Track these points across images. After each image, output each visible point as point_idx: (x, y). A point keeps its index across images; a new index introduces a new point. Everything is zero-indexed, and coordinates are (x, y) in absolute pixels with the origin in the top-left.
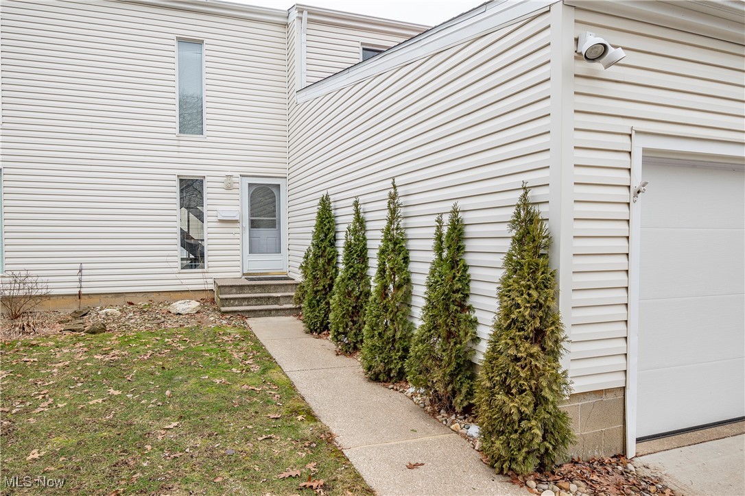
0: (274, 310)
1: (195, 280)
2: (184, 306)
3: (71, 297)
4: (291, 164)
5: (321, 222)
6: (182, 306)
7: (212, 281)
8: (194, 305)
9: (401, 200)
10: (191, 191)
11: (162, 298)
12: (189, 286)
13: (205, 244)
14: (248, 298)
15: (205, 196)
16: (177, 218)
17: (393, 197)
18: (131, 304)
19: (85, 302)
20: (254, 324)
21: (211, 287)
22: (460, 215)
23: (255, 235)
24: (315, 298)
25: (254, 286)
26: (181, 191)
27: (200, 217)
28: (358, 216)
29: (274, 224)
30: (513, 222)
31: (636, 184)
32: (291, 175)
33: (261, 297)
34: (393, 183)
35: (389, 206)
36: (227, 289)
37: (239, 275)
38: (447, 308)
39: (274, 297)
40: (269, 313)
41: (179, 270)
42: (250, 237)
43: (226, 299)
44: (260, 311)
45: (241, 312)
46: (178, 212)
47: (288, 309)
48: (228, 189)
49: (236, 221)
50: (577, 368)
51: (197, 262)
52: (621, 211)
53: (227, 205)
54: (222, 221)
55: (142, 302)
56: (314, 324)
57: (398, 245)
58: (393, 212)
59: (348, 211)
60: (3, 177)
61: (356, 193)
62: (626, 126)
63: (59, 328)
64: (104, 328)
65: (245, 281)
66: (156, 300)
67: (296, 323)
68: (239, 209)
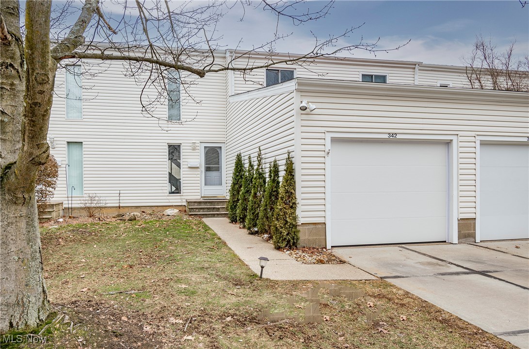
0: (216, 214)
1: (176, 200)
2: (171, 212)
3: (115, 208)
4: (228, 135)
5: (237, 167)
6: (169, 212)
7: (185, 200)
8: (176, 211)
9: (263, 156)
10: (174, 151)
11: (159, 209)
12: (173, 203)
13: (181, 181)
14: (203, 208)
15: (182, 154)
17: (259, 155)
18: (143, 212)
19: (122, 211)
20: (207, 221)
21: (185, 204)
22: (277, 162)
23: (208, 175)
24: (233, 204)
25: (207, 202)
27: (179, 165)
28: (250, 163)
29: (218, 169)
30: (286, 164)
31: (327, 151)
32: (228, 141)
33: (210, 208)
34: (259, 149)
35: (258, 159)
36: (192, 204)
37: (199, 197)
38: (270, 198)
39: (217, 208)
40: (213, 216)
41: (168, 194)
42: (205, 177)
43: (192, 208)
44: (209, 214)
45: (199, 215)
46: (167, 163)
47: (223, 214)
48: (193, 150)
49: (198, 168)
50: (304, 214)
51: (178, 191)
52: (322, 160)
53: (194, 158)
54: (190, 168)
55: (149, 211)
56: (233, 217)
57: (261, 175)
58: (259, 161)
59: (247, 161)
60: (84, 146)
61: (249, 153)
62: (323, 130)
63: (114, 219)
64: (135, 219)
65: (202, 200)
66: (157, 210)
67: (226, 220)
68: (199, 160)
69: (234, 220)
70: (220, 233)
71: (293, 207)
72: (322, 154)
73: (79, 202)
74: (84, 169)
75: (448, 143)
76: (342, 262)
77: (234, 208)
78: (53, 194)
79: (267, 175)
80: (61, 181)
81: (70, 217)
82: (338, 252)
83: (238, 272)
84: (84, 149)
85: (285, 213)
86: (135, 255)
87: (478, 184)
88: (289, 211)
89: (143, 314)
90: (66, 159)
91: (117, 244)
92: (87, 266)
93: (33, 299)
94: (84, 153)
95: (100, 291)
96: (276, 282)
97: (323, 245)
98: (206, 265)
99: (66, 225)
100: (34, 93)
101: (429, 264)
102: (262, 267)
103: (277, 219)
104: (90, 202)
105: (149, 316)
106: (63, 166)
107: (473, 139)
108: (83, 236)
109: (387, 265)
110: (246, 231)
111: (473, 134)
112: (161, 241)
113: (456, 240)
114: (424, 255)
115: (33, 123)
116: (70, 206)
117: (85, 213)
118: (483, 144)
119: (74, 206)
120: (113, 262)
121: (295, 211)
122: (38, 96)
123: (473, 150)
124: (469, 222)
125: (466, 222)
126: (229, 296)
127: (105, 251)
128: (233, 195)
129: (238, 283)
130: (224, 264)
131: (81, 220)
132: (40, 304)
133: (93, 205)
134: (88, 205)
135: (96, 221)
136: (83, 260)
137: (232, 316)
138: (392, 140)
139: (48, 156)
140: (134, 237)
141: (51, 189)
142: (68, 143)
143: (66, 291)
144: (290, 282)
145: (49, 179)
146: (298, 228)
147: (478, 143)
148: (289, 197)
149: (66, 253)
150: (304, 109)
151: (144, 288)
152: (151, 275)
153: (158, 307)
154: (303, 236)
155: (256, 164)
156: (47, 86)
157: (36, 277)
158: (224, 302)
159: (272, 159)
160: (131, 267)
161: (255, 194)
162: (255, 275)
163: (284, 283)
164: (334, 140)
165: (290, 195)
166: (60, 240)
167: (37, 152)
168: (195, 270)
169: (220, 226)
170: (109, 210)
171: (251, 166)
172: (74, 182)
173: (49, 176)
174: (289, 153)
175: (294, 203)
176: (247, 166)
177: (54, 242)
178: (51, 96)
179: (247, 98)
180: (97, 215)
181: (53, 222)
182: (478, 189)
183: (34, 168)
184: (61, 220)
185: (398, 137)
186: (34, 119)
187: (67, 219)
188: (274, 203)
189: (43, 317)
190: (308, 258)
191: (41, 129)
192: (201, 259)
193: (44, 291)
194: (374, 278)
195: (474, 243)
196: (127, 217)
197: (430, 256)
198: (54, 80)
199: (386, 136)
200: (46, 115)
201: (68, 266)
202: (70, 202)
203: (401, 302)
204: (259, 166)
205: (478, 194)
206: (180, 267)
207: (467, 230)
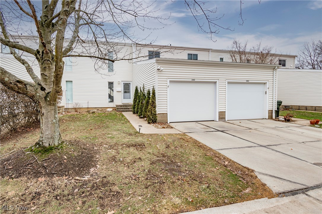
1: (112, 105)
3: (86, 108)
4: (133, 78)
5: (136, 91)
6: (108, 110)
8: (111, 109)
10: (111, 84)
11: (105, 108)
12: (110, 106)
13: (114, 97)
14: (123, 108)
15: (114, 86)
16: (108, 91)
17: (144, 87)
18: (98, 110)
19: (89, 110)
20: (123, 113)
21: (115, 106)
22: (150, 90)
25: (124, 106)
26: (109, 85)
27: (113, 91)
29: (129, 92)
30: (152, 91)
31: (168, 86)
32: (133, 81)
33: (125, 108)
34: (144, 85)
36: (118, 106)
37: (121, 104)
38: (147, 104)
39: (128, 108)
40: (127, 111)
41: (109, 102)
42: (124, 95)
43: (118, 108)
44: (125, 111)
45: (121, 111)
46: (108, 90)
47: (130, 110)
48: (119, 84)
49: (120, 92)
50: (159, 110)
51: (112, 101)
52: (166, 89)
53: (119, 88)
54: (117, 92)
55: (100, 109)
56: (134, 112)
57: (144, 95)
58: (143, 89)
59: (139, 89)
61: (140, 86)
62: (166, 78)
63: (86, 113)
64: (94, 113)
65: (122, 105)
66: (103, 109)
67: (132, 113)
68: (121, 89)
69: (134, 113)
70: (128, 118)
71: (155, 107)
72: (166, 87)
73: (71, 106)
74: (73, 92)
75: (215, 83)
76: (172, 128)
77: (134, 108)
78: (61, 103)
79: (146, 95)
80: (64, 97)
81: (67, 112)
82: (172, 125)
83: (131, 131)
84: (73, 84)
85: (151, 110)
86: (93, 126)
87: (226, 98)
88: (153, 109)
89: (94, 144)
90: (66, 88)
91: (86, 122)
92: (74, 130)
93: (56, 137)
94: (73, 85)
95: (79, 137)
96: (144, 134)
97: (166, 121)
98: (120, 129)
99: (66, 115)
100: (58, 71)
101: (204, 128)
102: (140, 129)
103: (149, 112)
104: (76, 106)
105: (97, 145)
106: (64, 91)
107: (225, 81)
108: (73, 119)
109: (188, 129)
110: (138, 117)
111: (225, 79)
112: (104, 120)
113: (218, 120)
114: (204, 125)
115: (57, 80)
116: (67, 107)
117: (74, 110)
118: (229, 83)
119: (69, 107)
120: (84, 128)
121: (155, 109)
122: (59, 72)
123: (225, 85)
124: (223, 113)
126: (126, 139)
127: (82, 124)
128: (134, 103)
129: (130, 135)
130: (127, 128)
131: (72, 113)
132: (59, 138)
133: (77, 107)
134: (75, 107)
135: (78, 113)
136: (73, 128)
137: (126, 145)
138: (193, 82)
139: (61, 90)
140: (93, 119)
141: (60, 100)
142: (66, 81)
143: (67, 137)
144: (150, 134)
145: (59, 96)
146: (157, 115)
147: (227, 82)
148: (153, 103)
149: (66, 125)
150: (158, 70)
151: (95, 136)
152: (99, 132)
153: (100, 142)
155: (142, 90)
156: (62, 69)
157: (57, 129)
158: (124, 140)
159: (148, 89)
160: (91, 130)
161: (142, 102)
162: (137, 132)
163: (147, 134)
164: (170, 82)
165: (154, 103)
166: (64, 121)
167: (58, 89)
168: (115, 130)
169: (129, 115)
170: (84, 109)
171: (141, 91)
172: (69, 97)
173: (59, 95)
174: (153, 86)
175: (155, 106)
176: (139, 91)
177: (61, 121)
178: (63, 72)
179: (139, 64)
180: (79, 111)
181: (60, 114)
182: (226, 100)
183: (57, 94)
184: (64, 113)
185: (196, 80)
186: (57, 79)
187: (66, 113)
188: (148, 106)
189: (60, 143)
190: (159, 126)
191: (59, 82)
192: (119, 127)
193: (60, 134)
194: (181, 133)
195: (225, 121)
196: (91, 112)
197: (206, 126)
198: (63, 67)
199: (191, 80)
200: (61, 77)
201: (67, 130)
202: (67, 106)
203: (188, 140)
204: (143, 91)
205: (226, 102)
206: (110, 129)
207: (222, 116)
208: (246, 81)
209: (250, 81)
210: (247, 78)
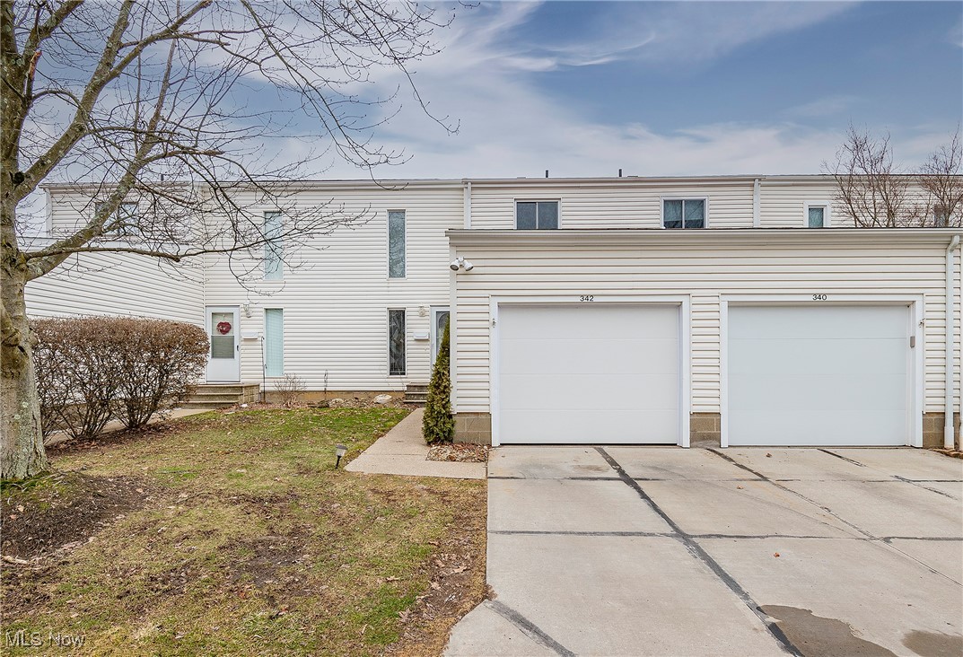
1: (398, 383)
2: (382, 398)
3: (319, 393)
6: (379, 398)
8: (388, 397)
10: (398, 317)
11: (371, 395)
12: (394, 388)
13: (406, 358)
15: (406, 322)
18: (357, 399)
19: (327, 397)
21: (403, 389)
26: (390, 319)
31: (492, 320)
36: (412, 389)
41: (386, 376)
43: (410, 395)
46: (387, 334)
48: (422, 316)
49: (427, 340)
50: (461, 401)
51: (400, 371)
52: (485, 332)
53: (421, 328)
54: (416, 340)
55: (364, 397)
60: (284, 314)
62: (486, 293)
63: (307, 406)
68: (428, 330)
71: (446, 391)
72: (486, 324)
73: (273, 384)
74: (285, 343)
75: (679, 306)
81: (262, 403)
84: (284, 318)
88: (439, 397)
90: (263, 330)
94: (284, 322)
97: (487, 440)
101: (589, 467)
102: (338, 458)
104: (288, 384)
107: (715, 300)
111: (716, 292)
113: (686, 443)
114: (607, 457)
116: (266, 389)
117: (278, 398)
118: (733, 306)
121: (448, 396)
123: (716, 315)
124: (709, 417)
125: (705, 417)
131: (269, 407)
133: (291, 389)
138: (585, 305)
142: (267, 310)
146: (454, 418)
147: (724, 306)
150: (454, 268)
154: (460, 430)
164: (501, 306)
170: (315, 395)
175: (447, 387)
181: (234, 407)
182: (723, 371)
184: (245, 406)
185: (596, 300)
187: (255, 405)
199: (578, 299)
202: (266, 384)
207: (705, 430)
208: (811, 298)
209: (829, 298)
210: (819, 286)
